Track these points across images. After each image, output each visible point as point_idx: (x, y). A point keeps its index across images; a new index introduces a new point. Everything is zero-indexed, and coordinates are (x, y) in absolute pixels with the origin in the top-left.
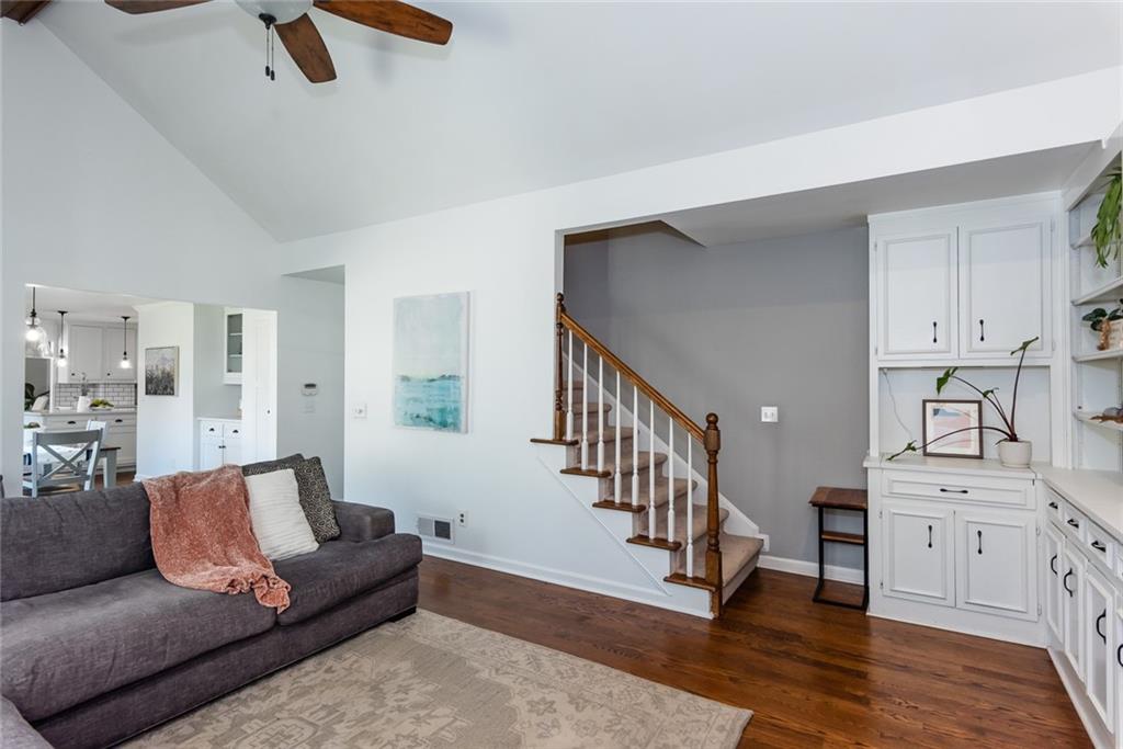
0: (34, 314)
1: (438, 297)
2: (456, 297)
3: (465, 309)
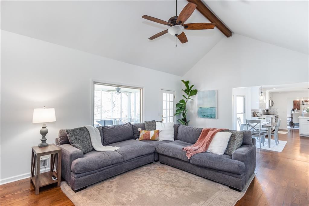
0: (262, 93)
1: (209, 91)
2: (214, 91)
3: (216, 94)
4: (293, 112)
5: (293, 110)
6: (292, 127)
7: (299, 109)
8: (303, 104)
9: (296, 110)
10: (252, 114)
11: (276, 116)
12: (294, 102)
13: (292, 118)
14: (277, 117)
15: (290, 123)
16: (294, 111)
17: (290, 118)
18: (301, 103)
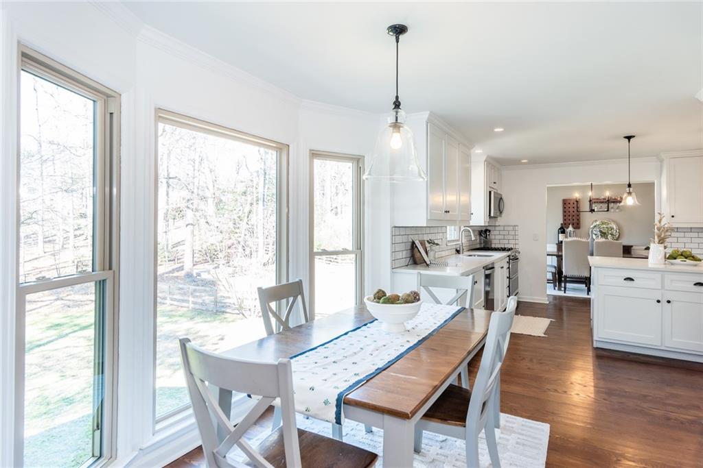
4: (561, 237)
5: (562, 230)
6: (559, 289)
7: (577, 226)
8: (592, 211)
9: (570, 229)
10: (404, 254)
11: (509, 253)
12: (565, 202)
13: (560, 257)
14: (513, 259)
15: (554, 274)
16: (563, 232)
17: (555, 258)
18: (585, 206)
